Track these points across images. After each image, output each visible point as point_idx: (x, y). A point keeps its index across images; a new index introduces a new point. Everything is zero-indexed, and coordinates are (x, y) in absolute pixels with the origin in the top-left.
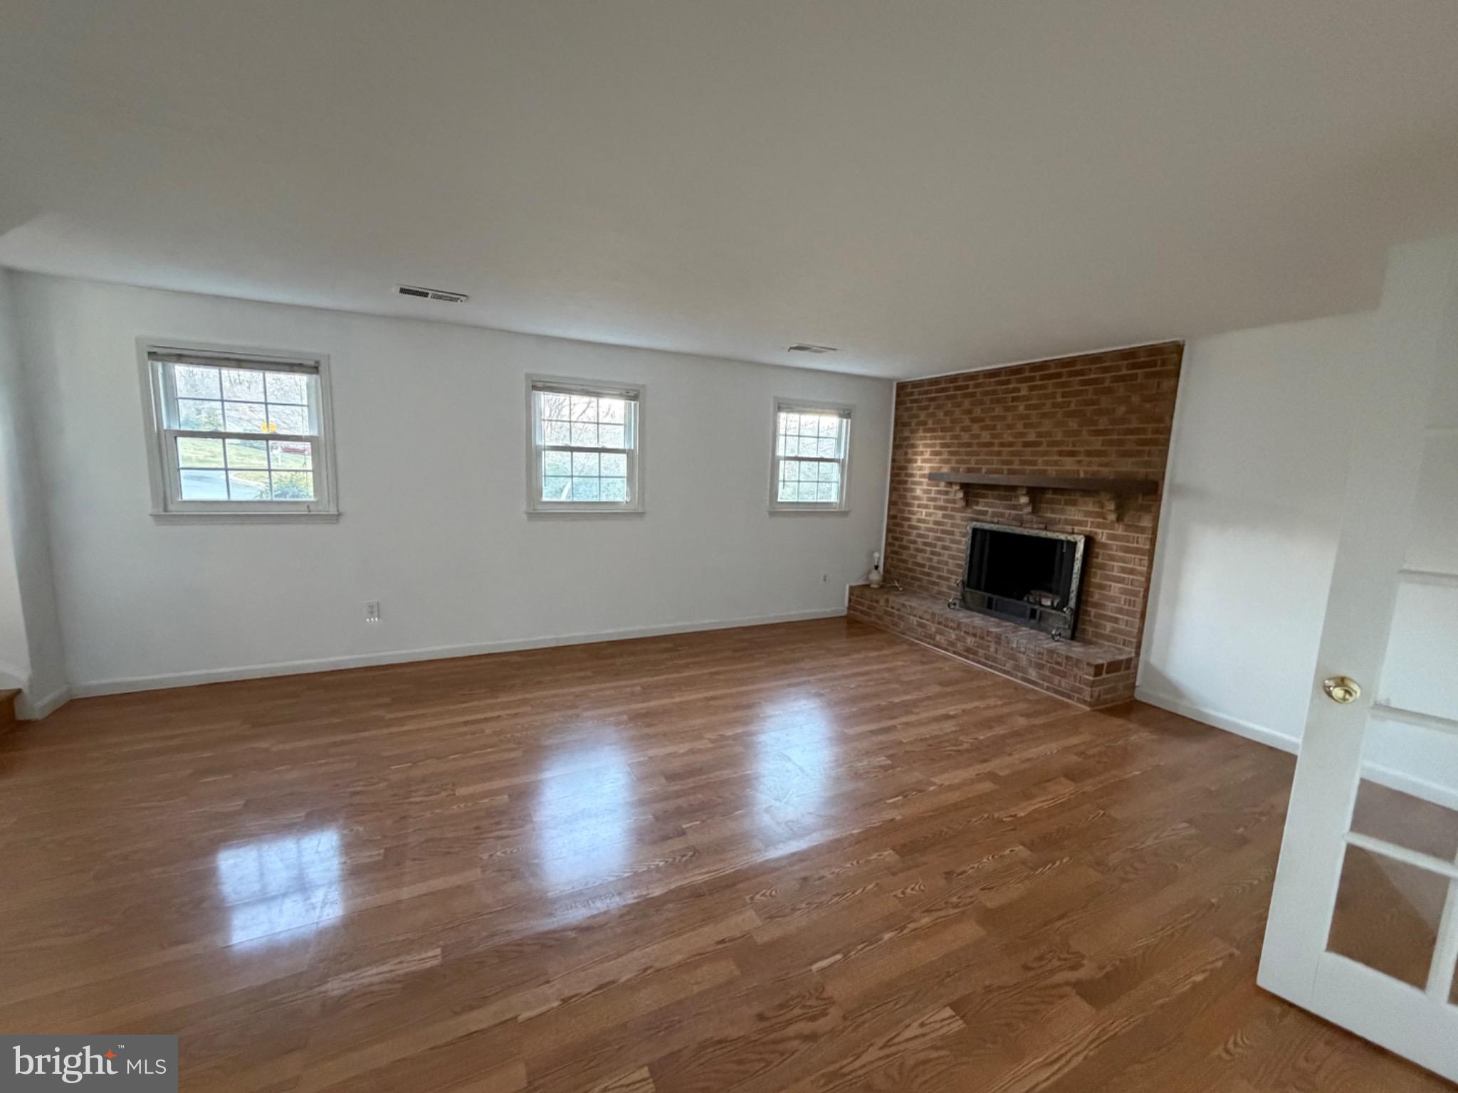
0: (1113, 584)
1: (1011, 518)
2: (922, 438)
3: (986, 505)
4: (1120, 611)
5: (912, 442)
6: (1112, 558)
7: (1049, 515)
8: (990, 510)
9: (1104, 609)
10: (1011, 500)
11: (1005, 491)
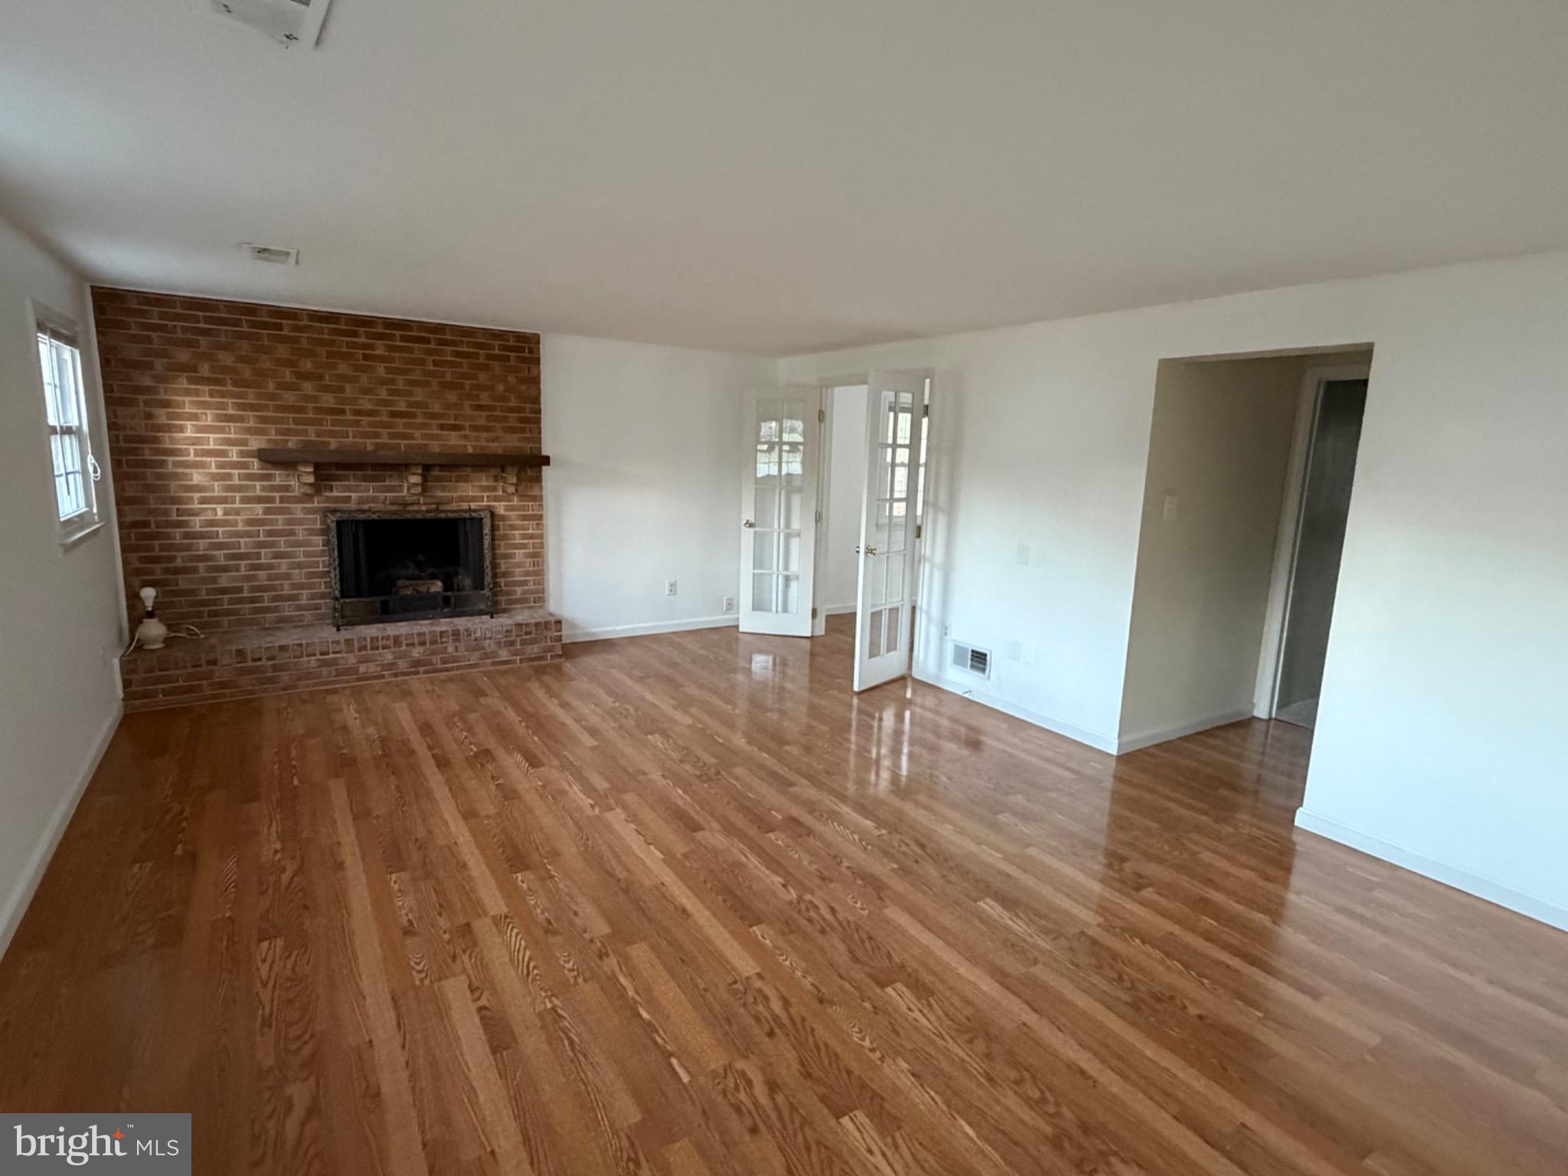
0: (517, 551)
1: (388, 502)
2: (187, 393)
3: (348, 489)
4: (527, 574)
5: (162, 396)
6: (513, 528)
7: (439, 494)
8: (354, 495)
9: (513, 577)
10: (385, 481)
11: (373, 470)
